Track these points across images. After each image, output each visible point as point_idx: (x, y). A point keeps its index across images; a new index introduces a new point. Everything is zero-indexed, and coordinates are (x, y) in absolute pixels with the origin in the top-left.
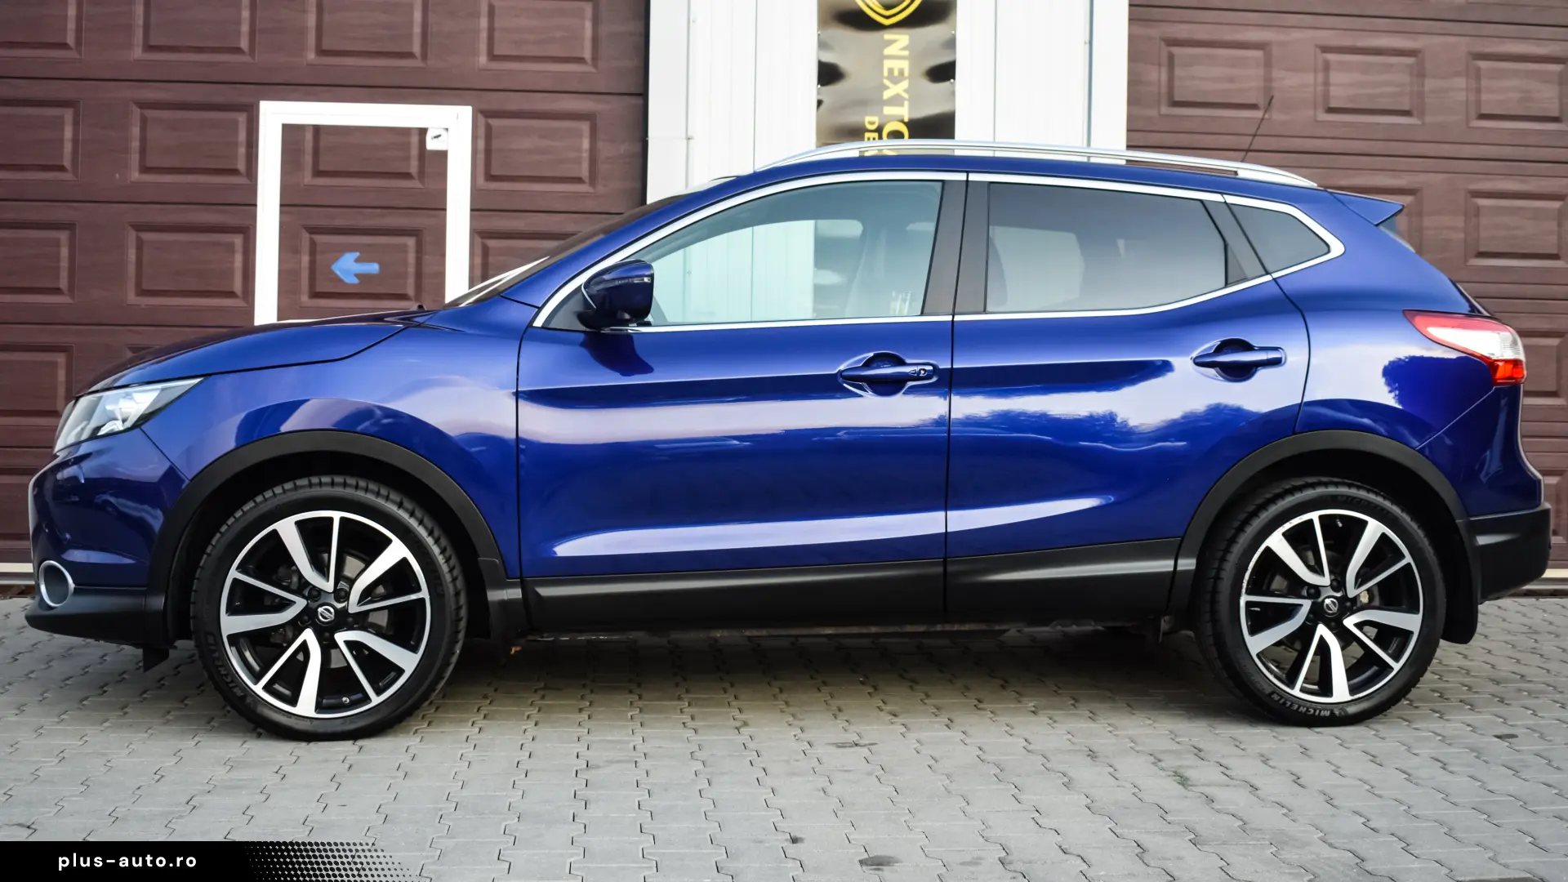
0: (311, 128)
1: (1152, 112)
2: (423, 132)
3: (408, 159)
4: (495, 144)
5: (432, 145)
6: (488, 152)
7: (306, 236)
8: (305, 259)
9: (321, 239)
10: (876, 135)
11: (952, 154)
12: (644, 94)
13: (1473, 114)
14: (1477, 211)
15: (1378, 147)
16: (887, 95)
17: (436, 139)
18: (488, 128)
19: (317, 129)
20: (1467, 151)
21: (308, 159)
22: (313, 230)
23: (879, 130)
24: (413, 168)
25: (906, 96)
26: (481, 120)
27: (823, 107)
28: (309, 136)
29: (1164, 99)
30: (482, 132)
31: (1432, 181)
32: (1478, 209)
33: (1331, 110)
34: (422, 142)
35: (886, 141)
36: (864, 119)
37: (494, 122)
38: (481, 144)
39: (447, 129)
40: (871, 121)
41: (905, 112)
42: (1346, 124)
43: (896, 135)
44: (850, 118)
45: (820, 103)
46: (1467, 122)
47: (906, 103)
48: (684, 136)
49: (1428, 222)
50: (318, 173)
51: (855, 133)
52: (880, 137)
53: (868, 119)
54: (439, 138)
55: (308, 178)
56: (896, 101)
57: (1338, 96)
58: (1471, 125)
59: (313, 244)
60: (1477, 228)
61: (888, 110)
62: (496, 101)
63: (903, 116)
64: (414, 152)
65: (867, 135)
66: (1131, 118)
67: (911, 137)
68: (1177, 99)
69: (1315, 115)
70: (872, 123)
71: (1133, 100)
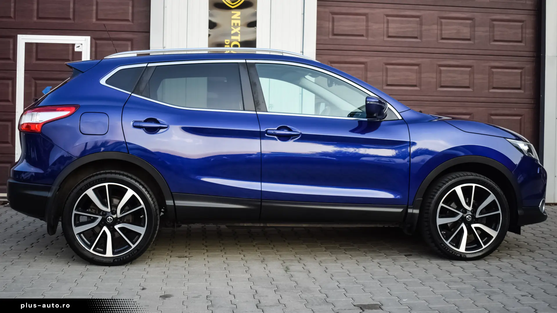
0: (35, 44)
1: (326, 38)
2: (73, 45)
3: (68, 54)
4: (98, 49)
5: (76, 50)
6: (96, 52)
7: (33, 81)
8: (33, 89)
9: (38, 82)
10: (229, 46)
11: (255, 53)
12: (149, 32)
13: (439, 37)
14: (441, 72)
15: (406, 49)
16: (233, 32)
17: (78, 48)
18: (96, 44)
19: (37, 44)
20: (438, 51)
21: (34, 54)
22: (36, 79)
23: (230, 45)
24: (70, 57)
25: (239, 33)
26: (94, 41)
27: (211, 37)
28: (34, 47)
29: (331, 33)
30: (94, 45)
31: (425, 61)
32: (441, 71)
33: (389, 37)
34: (73, 49)
35: (232, 48)
36: (224, 40)
37: (98, 42)
38: (94, 49)
39: (82, 44)
40: (227, 41)
41: (239, 38)
42: (394, 42)
43: (235, 46)
44: (219, 40)
45: (209, 35)
46: (437, 40)
47: (239, 35)
48: (162, 47)
49: (423, 75)
50: (38, 59)
51: (222, 45)
52: (230, 47)
53: (226, 41)
54: (79, 47)
55: (34, 61)
56: (236, 34)
57: (392, 32)
58: (438, 42)
59: (36, 84)
60: (440, 77)
61: (233, 38)
62: (98, 35)
63: (238, 40)
64: (71, 52)
65: (226, 46)
66: (318, 40)
67: (241, 46)
68: (335, 33)
69: (384, 38)
70: (227, 42)
71: (318, 33)
